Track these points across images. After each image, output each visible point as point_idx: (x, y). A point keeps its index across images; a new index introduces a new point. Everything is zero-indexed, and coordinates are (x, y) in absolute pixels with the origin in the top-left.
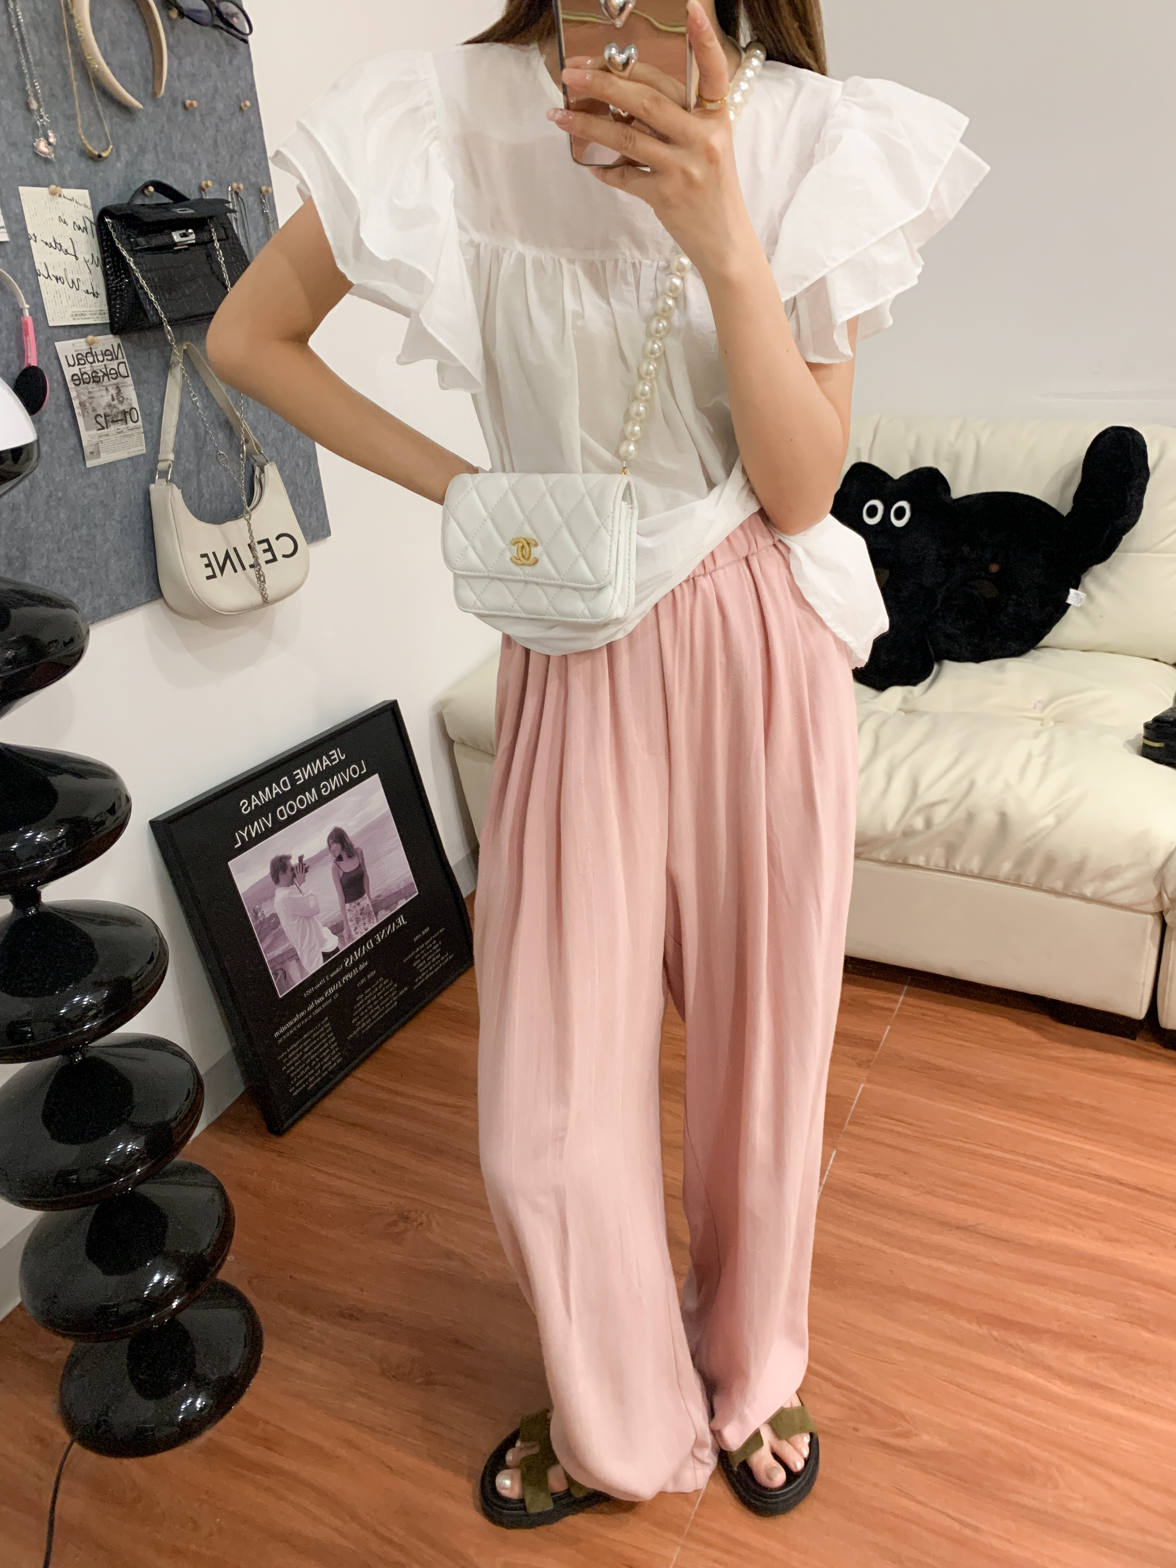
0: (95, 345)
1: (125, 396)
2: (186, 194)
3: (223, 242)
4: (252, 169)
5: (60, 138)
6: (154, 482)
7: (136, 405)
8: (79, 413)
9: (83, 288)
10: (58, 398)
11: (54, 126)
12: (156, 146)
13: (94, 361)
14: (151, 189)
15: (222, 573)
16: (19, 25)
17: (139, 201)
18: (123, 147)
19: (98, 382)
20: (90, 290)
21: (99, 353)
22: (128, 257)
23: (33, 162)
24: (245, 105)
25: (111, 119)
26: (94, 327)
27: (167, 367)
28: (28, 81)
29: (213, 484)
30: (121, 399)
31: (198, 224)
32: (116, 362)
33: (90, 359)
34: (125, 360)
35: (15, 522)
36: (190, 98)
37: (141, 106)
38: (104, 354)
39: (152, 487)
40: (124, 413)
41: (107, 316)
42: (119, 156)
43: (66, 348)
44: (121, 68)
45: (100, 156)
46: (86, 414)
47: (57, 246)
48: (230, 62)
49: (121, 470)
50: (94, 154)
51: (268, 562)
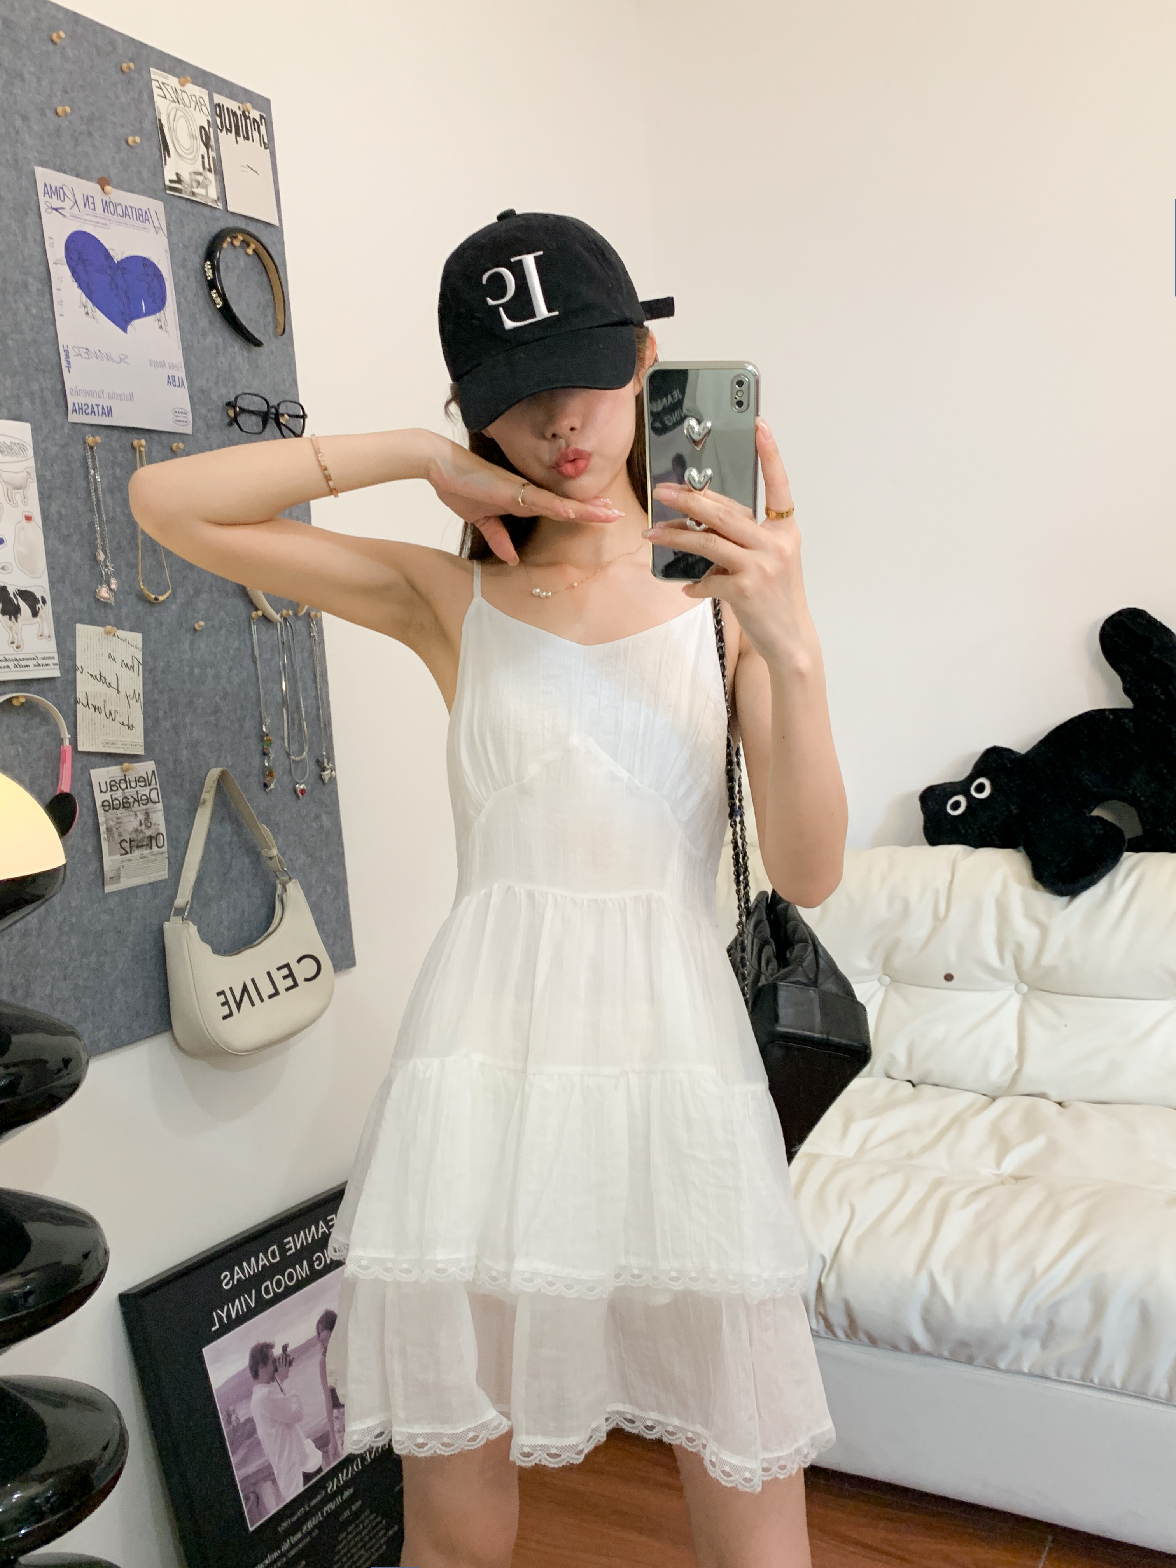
0: (130, 771)
1: (153, 822)
5: (121, 584)
6: (169, 919)
7: (163, 830)
8: (104, 839)
9: (121, 719)
10: (85, 823)
11: (117, 574)
12: (211, 586)
13: (127, 788)
15: (239, 1009)
16: (96, 490)
18: (180, 590)
19: (128, 808)
21: (132, 779)
23: (93, 605)
29: (234, 910)
30: (149, 824)
32: (148, 789)
33: (123, 786)
34: (158, 786)
35: (24, 948)
38: (137, 781)
39: (166, 924)
40: (151, 838)
42: (175, 598)
43: (100, 775)
45: (156, 599)
46: (111, 839)
47: (102, 680)
49: (140, 895)
50: (151, 598)
51: (288, 989)
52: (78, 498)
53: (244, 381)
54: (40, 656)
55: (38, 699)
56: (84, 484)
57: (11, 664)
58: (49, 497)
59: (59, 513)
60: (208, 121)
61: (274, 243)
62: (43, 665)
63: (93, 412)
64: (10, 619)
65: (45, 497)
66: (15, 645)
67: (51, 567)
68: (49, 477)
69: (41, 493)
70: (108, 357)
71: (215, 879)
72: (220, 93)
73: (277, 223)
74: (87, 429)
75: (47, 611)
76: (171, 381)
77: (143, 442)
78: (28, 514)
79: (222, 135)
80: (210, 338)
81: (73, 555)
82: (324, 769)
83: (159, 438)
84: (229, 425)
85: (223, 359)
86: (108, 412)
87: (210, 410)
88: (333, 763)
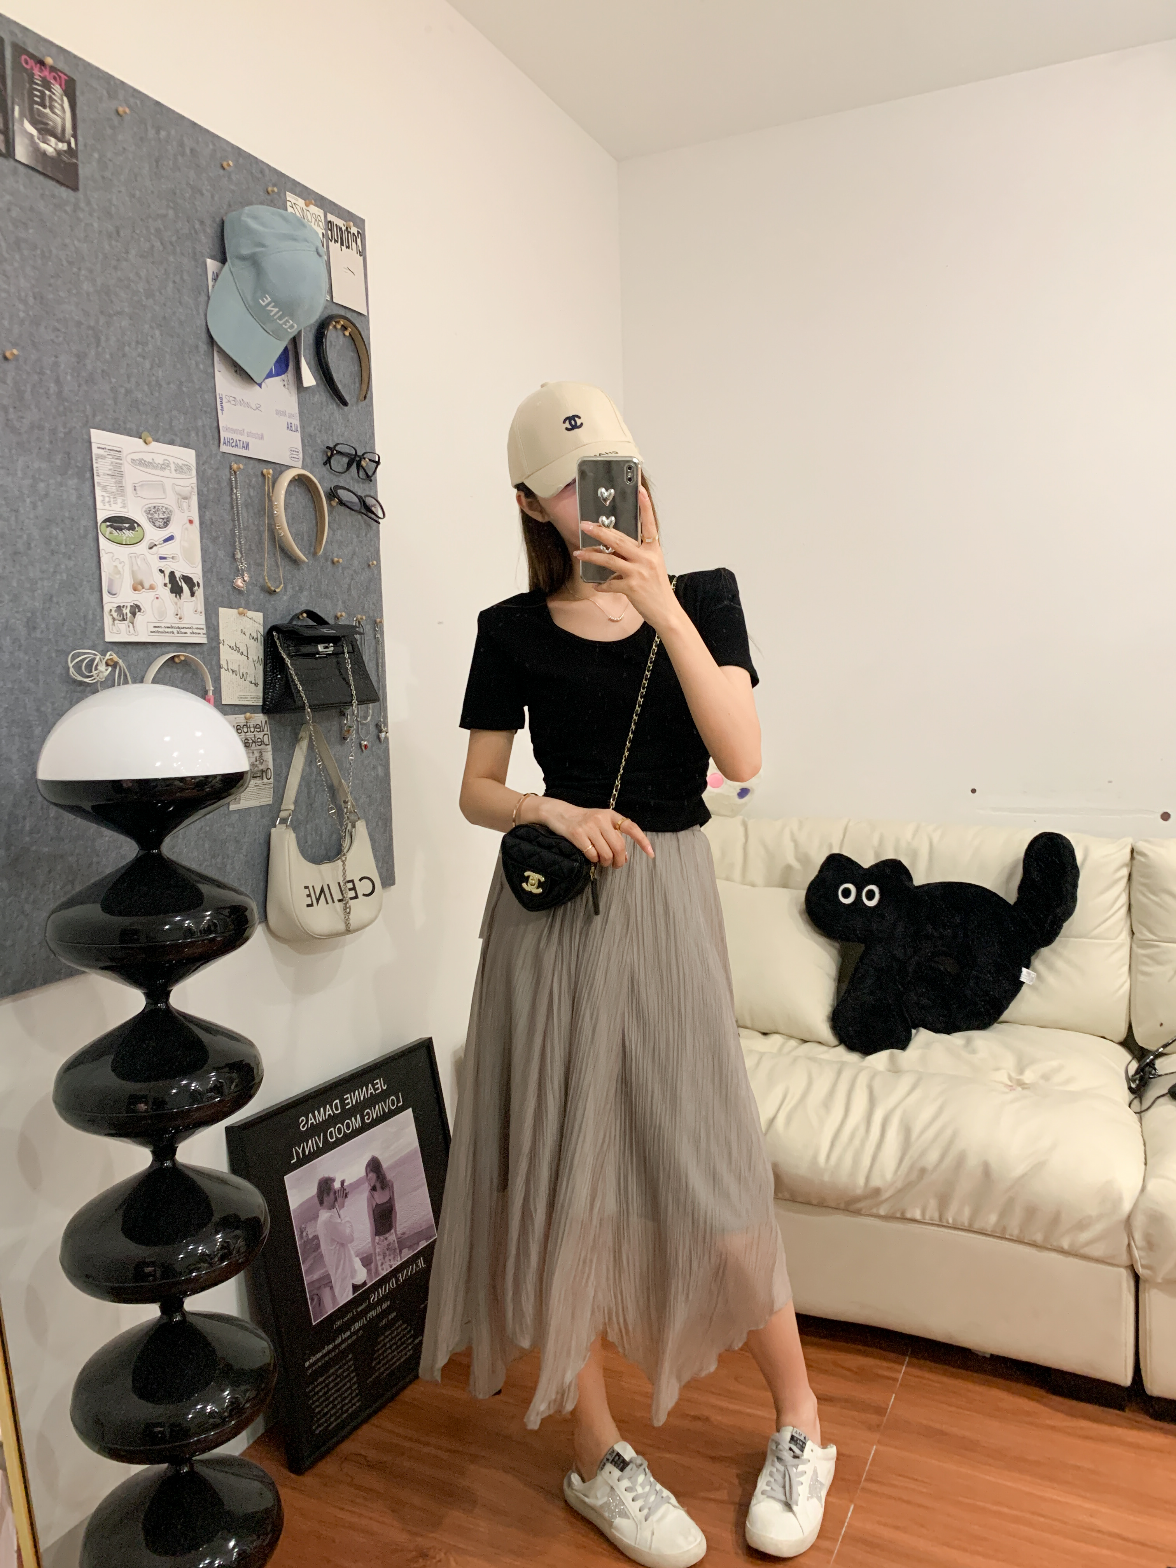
0: (251, 720)
2: (326, 619)
3: (351, 654)
4: (372, 606)
5: (250, 577)
6: (275, 826)
7: (271, 766)
9: (249, 679)
11: (249, 571)
12: (310, 586)
13: (247, 732)
14: (305, 615)
15: (318, 903)
16: (237, 503)
17: (294, 623)
18: (289, 586)
19: (248, 747)
20: (253, 682)
21: (252, 726)
22: (287, 659)
23: (232, 592)
24: (373, 564)
25: (285, 567)
26: (251, 707)
27: (296, 740)
28: (237, 540)
29: (316, 833)
30: (262, 761)
31: (335, 640)
32: (262, 733)
33: (245, 730)
34: (269, 733)
36: (337, 556)
37: (305, 559)
38: (255, 727)
39: (273, 830)
40: (262, 771)
41: (261, 700)
42: (286, 592)
44: (297, 534)
45: (275, 591)
47: (237, 649)
48: (366, 535)
49: (253, 815)
50: (271, 590)
51: (352, 898)
52: (224, 509)
53: (339, 430)
54: (195, 626)
55: (193, 659)
56: (228, 499)
57: (175, 631)
58: (205, 507)
59: (211, 519)
60: (323, 234)
61: (363, 329)
62: (196, 633)
63: (237, 445)
64: (176, 597)
65: (202, 507)
66: (178, 617)
67: (204, 561)
68: (206, 493)
69: (199, 504)
70: (248, 405)
71: (304, 807)
72: (332, 214)
73: (366, 314)
74: (233, 458)
75: (200, 592)
76: (289, 427)
77: (271, 471)
78: (191, 519)
79: (332, 244)
80: (317, 397)
81: (219, 552)
82: (381, 731)
83: (280, 469)
84: (325, 464)
85: (326, 413)
86: (247, 446)
87: (315, 451)
88: (387, 727)
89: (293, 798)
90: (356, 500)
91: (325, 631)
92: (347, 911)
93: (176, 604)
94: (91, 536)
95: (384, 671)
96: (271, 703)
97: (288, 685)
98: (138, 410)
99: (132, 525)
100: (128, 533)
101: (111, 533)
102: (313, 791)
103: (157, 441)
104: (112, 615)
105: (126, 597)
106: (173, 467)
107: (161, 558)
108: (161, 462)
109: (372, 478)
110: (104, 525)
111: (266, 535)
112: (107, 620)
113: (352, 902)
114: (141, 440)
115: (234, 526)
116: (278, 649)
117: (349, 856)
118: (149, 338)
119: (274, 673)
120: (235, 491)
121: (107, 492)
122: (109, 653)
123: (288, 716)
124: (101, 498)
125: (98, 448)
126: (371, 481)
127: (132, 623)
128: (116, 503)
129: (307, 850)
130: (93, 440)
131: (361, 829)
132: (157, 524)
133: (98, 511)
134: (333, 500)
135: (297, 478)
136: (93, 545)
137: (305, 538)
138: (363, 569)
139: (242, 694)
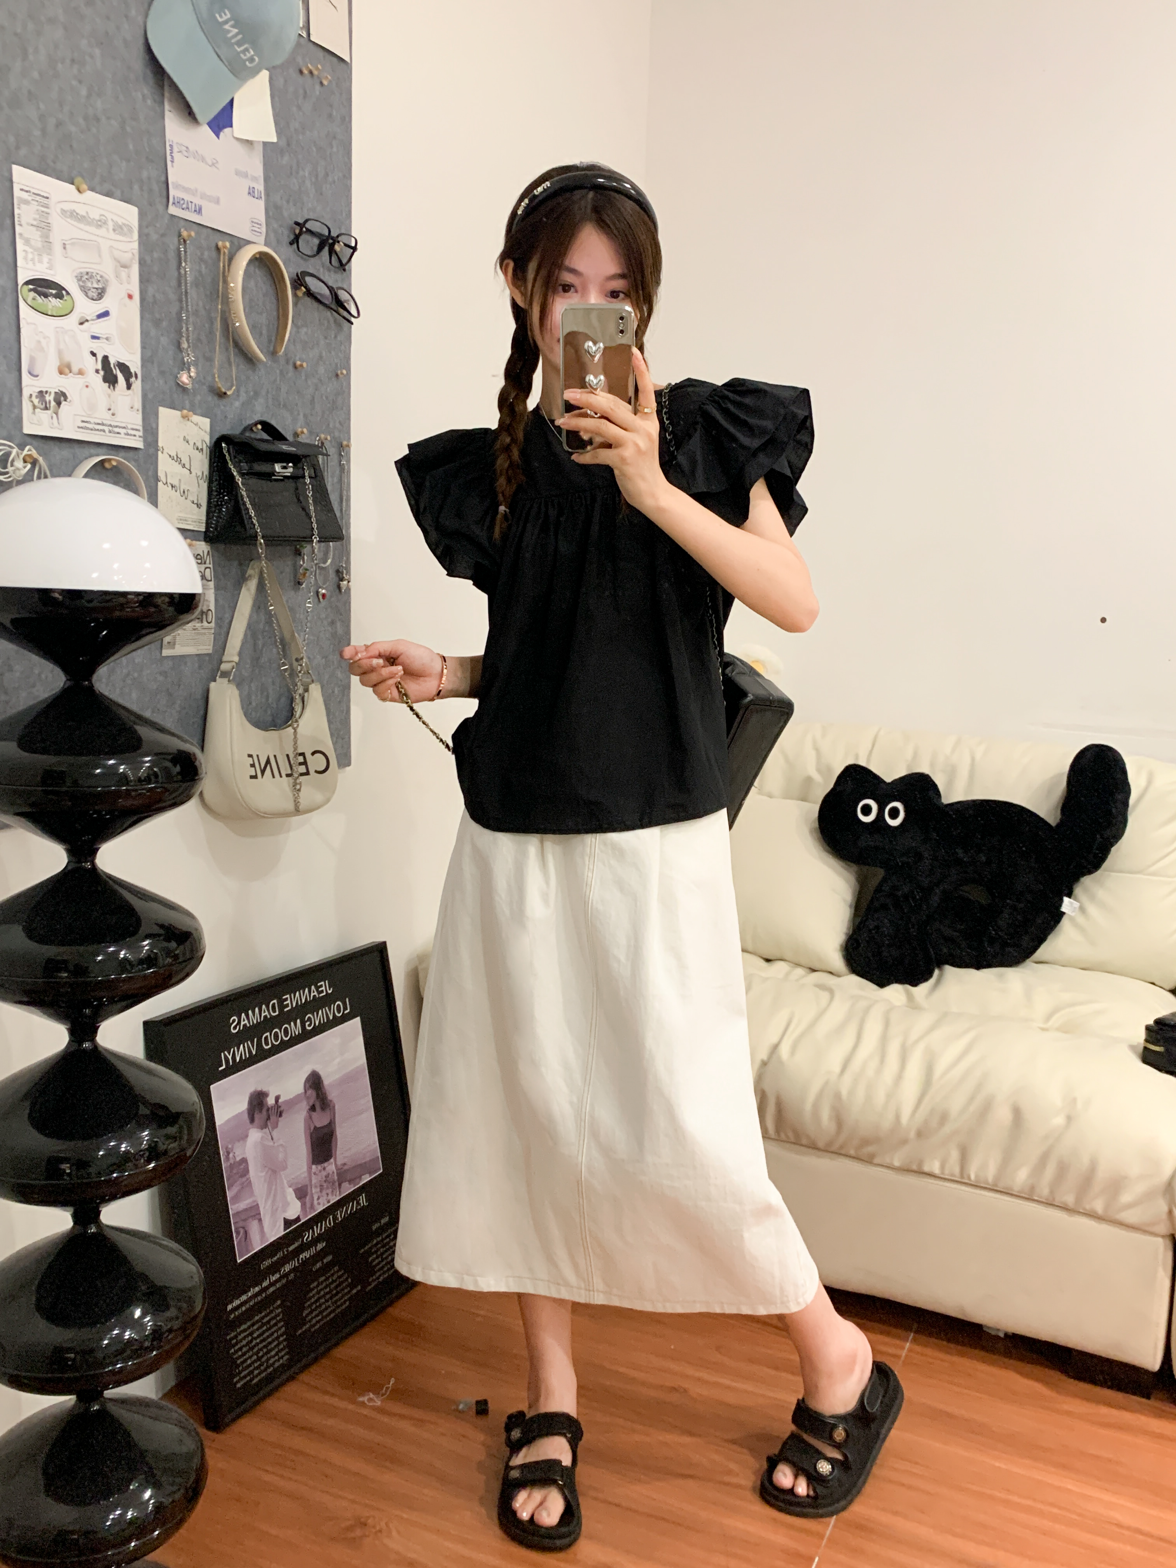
2: (285, 435)
3: (312, 480)
4: (338, 425)
5: (197, 373)
6: (215, 681)
7: (212, 607)
9: (191, 498)
11: (196, 365)
12: (268, 392)
14: (259, 427)
15: (262, 776)
16: (186, 280)
17: (247, 434)
18: (243, 390)
20: (195, 502)
22: (237, 478)
23: (174, 388)
24: (342, 373)
25: (238, 366)
26: (192, 533)
27: (243, 577)
28: (184, 325)
29: (262, 694)
31: (294, 460)
34: (211, 566)
36: (300, 360)
37: (265, 360)
39: (213, 685)
41: (204, 525)
42: (238, 396)
44: (255, 329)
45: (225, 393)
47: (177, 459)
48: (336, 337)
49: (189, 664)
50: (221, 391)
51: (302, 774)
52: (170, 286)
53: (311, 203)
54: (130, 426)
55: (127, 465)
56: (176, 274)
57: (106, 429)
58: (148, 281)
59: (154, 296)
62: (131, 435)
63: (188, 208)
64: (109, 387)
65: (144, 280)
67: (143, 347)
68: (149, 262)
69: (140, 275)
70: (203, 159)
73: (347, 59)
74: (182, 223)
75: (137, 384)
76: (251, 192)
77: (228, 244)
78: (131, 293)
80: (286, 158)
81: (162, 339)
82: (342, 579)
83: (239, 243)
84: (291, 243)
85: (295, 181)
86: (199, 211)
87: (281, 226)
88: (350, 576)
89: (238, 649)
90: (326, 292)
91: (285, 448)
92: (296, 789)
93: (109, 396)
94: (9, 300)
95: (350, 506)
96: (216, 529)
97: (237, 510)
98: (71, 146)
99: (60, 291)
100: (54, 301)
101: (34, 299)
102: (260, 643)
103: (92, 189)
104: (32, 402)
105: (51, 382)
106: (111, 224)
107: (94, 337)
108: (97, 218)
109: (347, 267)
110: (26, 288)
111: (218, 324)
112: (26, 407)
113: (302, 778)
114: (73, 187)
115: (182, 308)
116: (227, 463)
117: (301, 722)
118: (87, 58)
119: (220, 493)
120: (183, 264)
121: (31, 247)
122: (28, 448)
123: (236, 549)
124: (24, 254)
125: (22, 190)
126: (344, 270)
127: (56, 414)
128: (40, 262)
129: (251, 714)
130: (15, 179)
131: (315, 693)
132: (90, 294)
133: (19, 270)
134: (299, 289)
135: (258, 256)
136: (10, 310)
137: (264, 332)
138: (330, 379)
139: (182, 515)
